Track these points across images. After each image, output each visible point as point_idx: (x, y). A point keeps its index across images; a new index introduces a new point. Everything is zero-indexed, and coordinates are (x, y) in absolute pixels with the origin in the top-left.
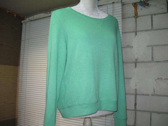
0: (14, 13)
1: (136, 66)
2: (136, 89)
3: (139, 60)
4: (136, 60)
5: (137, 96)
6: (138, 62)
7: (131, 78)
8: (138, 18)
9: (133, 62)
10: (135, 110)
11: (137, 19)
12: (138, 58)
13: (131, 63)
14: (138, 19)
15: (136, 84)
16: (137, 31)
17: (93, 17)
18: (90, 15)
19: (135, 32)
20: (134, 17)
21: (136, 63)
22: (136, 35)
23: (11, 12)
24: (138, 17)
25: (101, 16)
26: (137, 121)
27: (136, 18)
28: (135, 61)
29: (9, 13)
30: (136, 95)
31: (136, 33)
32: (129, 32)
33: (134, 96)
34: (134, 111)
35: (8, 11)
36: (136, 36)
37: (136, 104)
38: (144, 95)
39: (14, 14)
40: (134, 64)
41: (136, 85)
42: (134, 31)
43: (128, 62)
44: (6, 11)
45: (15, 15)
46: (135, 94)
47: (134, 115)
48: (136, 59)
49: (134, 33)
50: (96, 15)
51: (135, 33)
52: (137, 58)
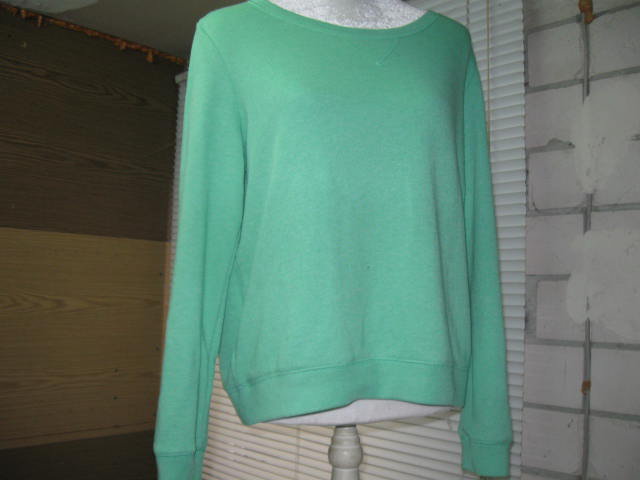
0: (144, 50)
1: (587, 226)
2: (588, 323)
3: (599, 201)
4: (591, 197)
5: (593, 350)
6: (597, 209)
7: (566, 277)
8: (595, 21)
9: (576, 208)
10: (586, 411)
11: (591, 26)
12: (595, 190)
13: (568, 213)
14: (594, 26)
15: (588, 299)
16: (591, 74)
17: (351, 26)
18: (340, 18)
19: (582, 81)
20: (578, 19)
21: (588, 210)
22: (588, 92)
23: (133, 47)
24: (595, 17)
25: (390, 20)
26: (591, 460)
27: (588, 22)
28: (585, 205)
29: (127, 48)
30: (588, 345)
31: (588, 86)
32: (558, 85)
33: (581, 350)
34: (582, 416)
35: (124, 44)
36: (587, 99)
37: (586, 386)
38: (620, 346)
39: (146, 53)
40: (581, 217)
41: (588, 307)
42: (580, 76)
43: (557, 209)
44: (117, 44)
45: (150, 58)
46: (584, 345)
47: (582, 433)
48: (587, 195)
49: (578, 89)
50: (366, 16)
51: (581, 85)
52: (590, 191)
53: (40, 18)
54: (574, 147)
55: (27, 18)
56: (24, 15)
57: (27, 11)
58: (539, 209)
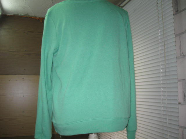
58: (184, 55)
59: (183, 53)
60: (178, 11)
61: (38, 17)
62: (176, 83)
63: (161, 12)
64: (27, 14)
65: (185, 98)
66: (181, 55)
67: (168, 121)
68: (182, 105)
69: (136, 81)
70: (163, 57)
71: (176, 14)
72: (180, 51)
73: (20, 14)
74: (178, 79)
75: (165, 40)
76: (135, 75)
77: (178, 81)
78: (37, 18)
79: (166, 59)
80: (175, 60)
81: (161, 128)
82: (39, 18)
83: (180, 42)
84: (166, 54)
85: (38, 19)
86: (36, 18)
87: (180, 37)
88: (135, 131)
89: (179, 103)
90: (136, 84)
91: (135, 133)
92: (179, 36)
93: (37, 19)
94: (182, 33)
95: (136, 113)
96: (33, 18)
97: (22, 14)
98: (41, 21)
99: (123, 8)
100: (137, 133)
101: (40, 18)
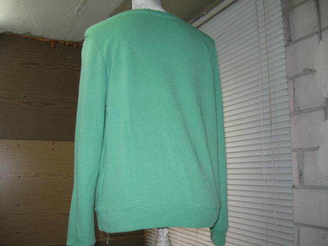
1: (326, 117)
4: (327, 100)
7: (317, 148)
9: (320, 107)
13: (316, 111)
16: (322, 28)
19: (317, 33)
21: (326, 108)
22: (321, 38)
28: (325, 105)
31: (321, 35)
32: (306, 37)
36: (321, 42)
40: (323, 112)
42: (316, 30)
43: (310, 109)
48: (325, 99)
49: (316, 37)
51: (317, 35)
53: (75, 44)
54: (316, 71)
55: (69, 45)
56: (67, 44)
57: (69, 42)
58: (301, 110)
59: (298, 107)
60: (291, 40)
61: (48, 38)
62: (289, 153)
63: (264, 40)
64: (29, 33)
65: (301, 178)
66: (295, 110)
67: (275, 215)
68: (297, 189)
69: (228, 151)
70: (268, 112)
71: (288, 45)
72: (294, 104)
73: (15, 32)
74: (292, 148)
75: (271, 86)
76: (225, 140)
77: (292, 151)
78: (46, 40)
79: (272, 116)
80: (288, 118)
81: (265, 227)
82: (48, 40)
83: (294, 90)
84: (273, 109)
85: (48, 42)
86: (44, 40)
87: (294, 81)
88: (226, 230)
89: (294, 187)
90: (228, 156)
91: (225, 234)
92: (292, 81)
93: (45, 42)
94: (298, 76)
95: (227, 205)
96: (39, 40)
97: (20, 33)
98: (52, 46)
99: (200, 29)
100: (228, 234)
101: (50, 39)
